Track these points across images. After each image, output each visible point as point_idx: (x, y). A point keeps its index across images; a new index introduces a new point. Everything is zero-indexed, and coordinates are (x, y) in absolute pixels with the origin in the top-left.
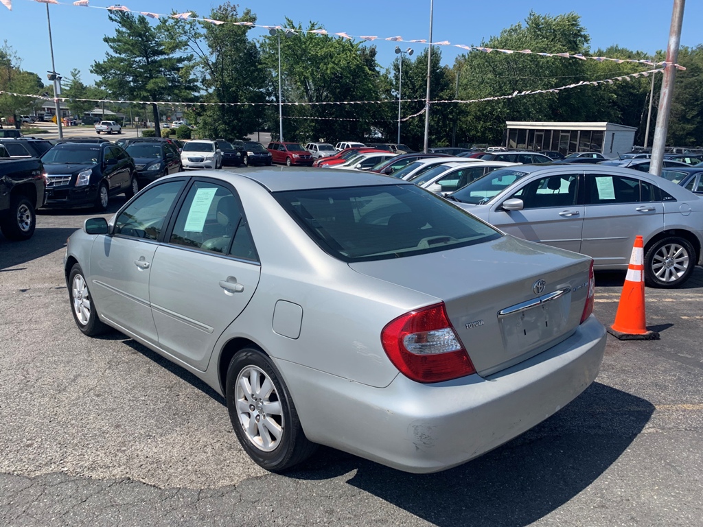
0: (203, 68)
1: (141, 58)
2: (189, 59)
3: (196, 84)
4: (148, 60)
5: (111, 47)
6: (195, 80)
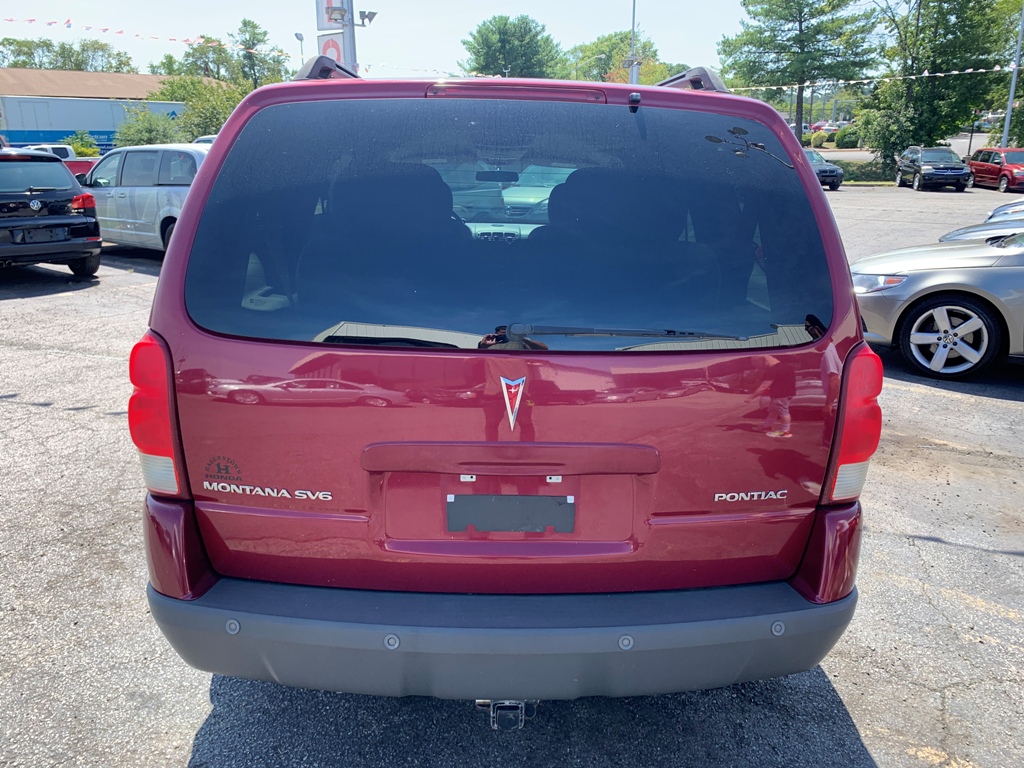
0: (886, 28)
1: (790, 25)
2: (867, 16)
3: (873, 55)
4: (801, 27)
5: (749, 13)
6: (870, 51)
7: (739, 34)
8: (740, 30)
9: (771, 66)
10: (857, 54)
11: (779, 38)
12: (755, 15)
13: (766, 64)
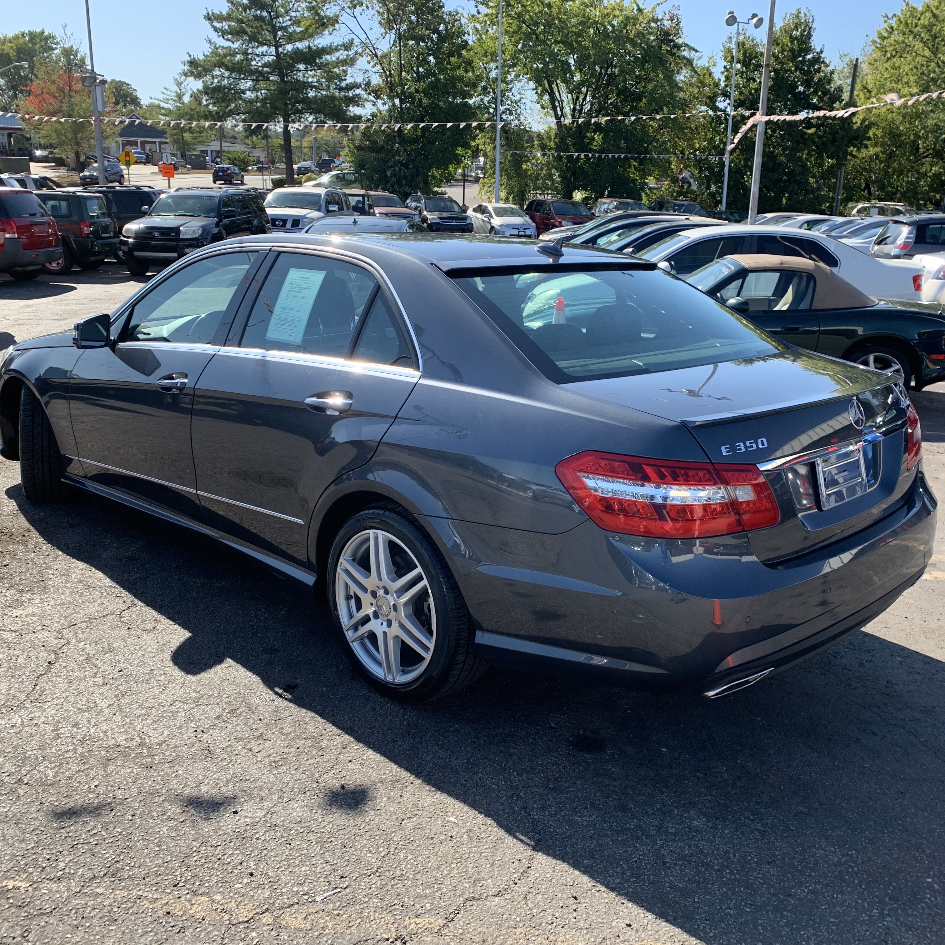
0: (369, 62)
2: (347, 46)
4: (277, 52)
5: (216, 30)
6: (355, 86)
7: (207, 53)
8: (208, 50)
9: (249, 95)
10: (341, 89)
11: (254, 63)
12: (224, 33)
13: (243, 92)
